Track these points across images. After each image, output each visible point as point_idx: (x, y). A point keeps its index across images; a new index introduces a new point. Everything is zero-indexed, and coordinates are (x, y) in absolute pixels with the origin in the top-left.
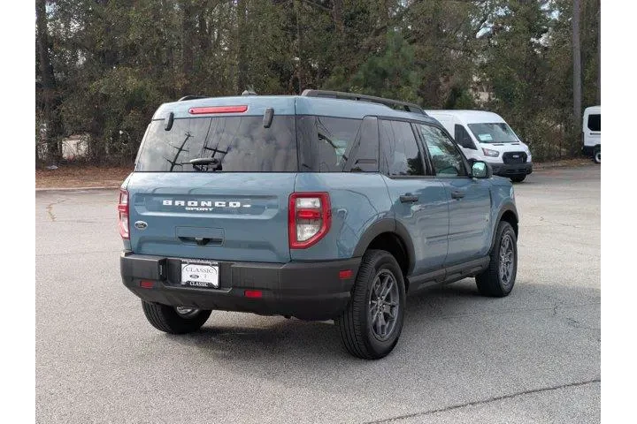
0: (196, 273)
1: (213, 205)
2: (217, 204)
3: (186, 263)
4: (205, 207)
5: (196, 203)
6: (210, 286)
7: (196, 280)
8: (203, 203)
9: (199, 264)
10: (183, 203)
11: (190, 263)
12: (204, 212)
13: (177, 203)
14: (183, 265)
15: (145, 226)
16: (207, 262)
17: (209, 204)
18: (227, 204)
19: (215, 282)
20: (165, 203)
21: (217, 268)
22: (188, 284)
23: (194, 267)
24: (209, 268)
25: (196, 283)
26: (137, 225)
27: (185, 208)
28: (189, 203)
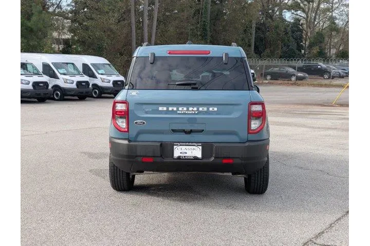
0: (185, 151)
1: (198, 110)
2: (201, 109)
4: (193, 110)
5: (185, 109)
6: (196, 158)
7: (185, 155)
8: (191, 109)
9: (187, 145)
10: (175, 109)
11: (181, 145)
12: (192, 114)
13: (170, 109)
14: (175, 147)
15: (144, 123)
16: (194, 144)
17: (195, 109)
18: (208, 109)
19: (199, 155)
20: (160, 109)
21: (200, 147)
22: (179, 158)
23: (184, 147)
24: (194, 147)
25: (185, 157)
26: (136, 123)
27: (176, 111)
28: (180, 109)
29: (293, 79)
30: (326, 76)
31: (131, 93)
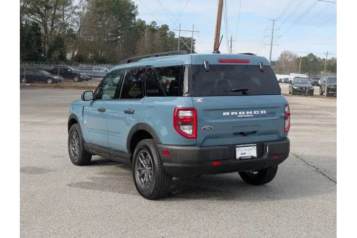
0: (244, 152)
1: (253, 113)
2: (255, 112)
3: (238, 147)
4: (249, 114)
5: (244, 113)
6: (253, 158)
8: (248, 113)
9: (246, 146)
10: (236, 113)
11: (241, 147)
13: (232, 113)
14: (237, 149)
15: (211, 128)
16: (251, 145)
17: (251, 113)
18: (260, 112)
19: (255, 155)
20: (224, 114)
21: (255, 147)
23: (243, 148)
24: (251, 147)
25: (245, 157)
26: (204, 129)
27: (237, 115)
28: (240, 113)
29: (50, 81)
30: (76, 79)
31: (196, 100)
